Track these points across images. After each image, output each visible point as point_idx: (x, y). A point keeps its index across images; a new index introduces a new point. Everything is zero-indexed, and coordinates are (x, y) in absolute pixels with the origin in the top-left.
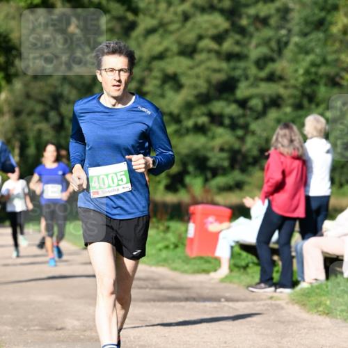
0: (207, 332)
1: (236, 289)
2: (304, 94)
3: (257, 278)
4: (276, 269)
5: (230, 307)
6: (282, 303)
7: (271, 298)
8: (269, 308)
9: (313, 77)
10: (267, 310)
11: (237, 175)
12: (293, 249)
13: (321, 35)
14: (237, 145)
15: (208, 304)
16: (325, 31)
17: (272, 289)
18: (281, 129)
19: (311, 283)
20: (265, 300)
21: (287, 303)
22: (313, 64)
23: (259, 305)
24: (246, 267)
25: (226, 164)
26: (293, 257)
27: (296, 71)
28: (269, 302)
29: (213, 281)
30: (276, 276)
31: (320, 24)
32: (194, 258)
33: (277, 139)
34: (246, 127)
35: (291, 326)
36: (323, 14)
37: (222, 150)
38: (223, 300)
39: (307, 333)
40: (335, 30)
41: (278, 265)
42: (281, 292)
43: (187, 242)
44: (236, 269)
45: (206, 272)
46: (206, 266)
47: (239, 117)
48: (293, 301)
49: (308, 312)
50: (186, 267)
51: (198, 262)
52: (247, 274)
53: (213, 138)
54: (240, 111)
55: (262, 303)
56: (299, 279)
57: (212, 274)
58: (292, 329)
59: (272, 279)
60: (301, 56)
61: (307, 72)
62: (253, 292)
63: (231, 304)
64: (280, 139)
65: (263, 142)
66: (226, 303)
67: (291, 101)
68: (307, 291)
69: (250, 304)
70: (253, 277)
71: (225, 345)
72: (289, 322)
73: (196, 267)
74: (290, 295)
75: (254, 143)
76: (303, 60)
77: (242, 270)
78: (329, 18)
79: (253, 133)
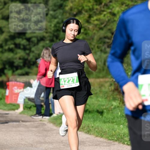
0: (14, 135)
1: (26, 117)
2: (54, 35)
3: (35, 112)
4: (43, 108)
5: (24, 125)
6: (46, 123)
7: (41, 121)
8: (40, 125)
9: (58, 28)
10: (39, 125)
11: (26, 69)
12: (50, 100)
13: (61, 11)
14: (26, 57)
15: (15, 123)
16: (63, 9)
17: (41, 117)
18: (45, 50)
19: (57, 114)
20: (39, 121)
21: (48, 123)
22: (58, 23)
23: (36, 124)
24: (30, 108)
25: (21, 64)
26: (50, 104)
27: (51, 26)
28: (40, 122)
29: (16, 114)
30: (43, 111)
31: (61, 6)
32: (9, 104)
33: (43, 54)
34: (30, 49)
35: (49, 133)
36: (62, 2)
37: (20, 59)
38: (21, 121)
39: (56, 135)
40: (67, 8)
41: (44, 107)
42: (45, 118)
43: (5, 97)
44: (26, 109)
45: (14, 110)
46: (14, 107)
47: (27, 45)
48: (50, 122)
49: (56, 126)
50: (5, 108)
51: (10, 106)
52: (31, 110)
53: (16, 54)
54: (27, 43)
55: (37, 123)
56: (53, 112)
57: (16, 111)
58: (50, 134)
59: (41, 112)
60: (53, 20)
61: (55, 26)
62: (33, 118)
63: (24, 123)
64: (45, 54)
65: (37, 56)
66: (22, 123)
67: (48, 38)
68: (56, 118)
69: (32, 123)
70: (33, 112)
71: (22, 140)
72: (48, 131)
73: (9, 108)
74: (48, 119)
75: (34, 56)
76: (54, 21)
77: (29, 109)
78: (64, 3)
79: (33, 52)
